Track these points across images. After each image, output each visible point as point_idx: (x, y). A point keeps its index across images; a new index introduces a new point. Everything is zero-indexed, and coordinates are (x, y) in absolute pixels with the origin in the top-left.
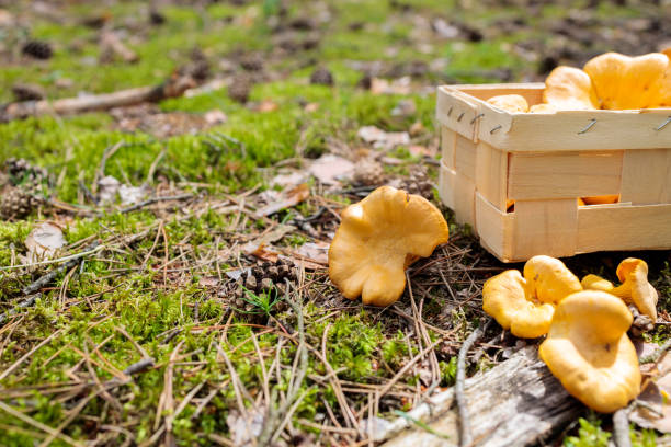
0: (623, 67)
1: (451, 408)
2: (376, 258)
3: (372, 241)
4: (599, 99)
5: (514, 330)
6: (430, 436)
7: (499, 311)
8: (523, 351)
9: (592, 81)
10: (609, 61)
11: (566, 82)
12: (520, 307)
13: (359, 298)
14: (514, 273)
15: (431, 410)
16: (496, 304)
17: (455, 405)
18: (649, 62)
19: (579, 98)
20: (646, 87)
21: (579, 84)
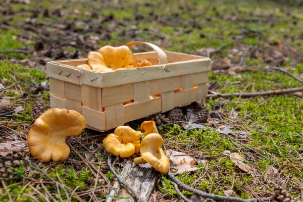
0: (113, 51)
1: (121, 188)
2: (52, 141)
3: (49, 134)
4: (107, 63)
5: (122, 156)
6: (122, 200)
7: (113, 150)
8: (127, 162)
9: (103, 57)
10: (108, 49)
11: (95, 58)
12: (120, 147)
13: (51, 160)
14: (112, 135)
15: (116, 191)
16: (112, 147)
18: (123, 49)
19: (101, 64)
20: (123, 59)
21: (99, 58)
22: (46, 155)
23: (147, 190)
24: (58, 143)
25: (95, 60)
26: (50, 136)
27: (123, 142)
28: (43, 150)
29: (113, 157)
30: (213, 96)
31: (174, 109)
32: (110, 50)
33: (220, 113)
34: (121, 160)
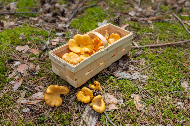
1: (83, 123)
4: (78, 44)
5: (85, 103)
7: (81, 100)
8: (87, 105)
9: (76, 41)
11: (72, 43)
12: (84, 98)
13: (55, 106)
17: (84, 122)
18: (85, 36)
20: (86, 41)
21: (74, 43)
22: (53, 104)
23: (94, 123)
24: (57, 98)
25: (72, 45)
26: (53, 95)
27: (85, 95)
28: (51, 102)
29: (81, 103)
30: (134, 48)
31: (112, 64)
32: (79, 37)
33: (135, 62)
34: (85, 104)
